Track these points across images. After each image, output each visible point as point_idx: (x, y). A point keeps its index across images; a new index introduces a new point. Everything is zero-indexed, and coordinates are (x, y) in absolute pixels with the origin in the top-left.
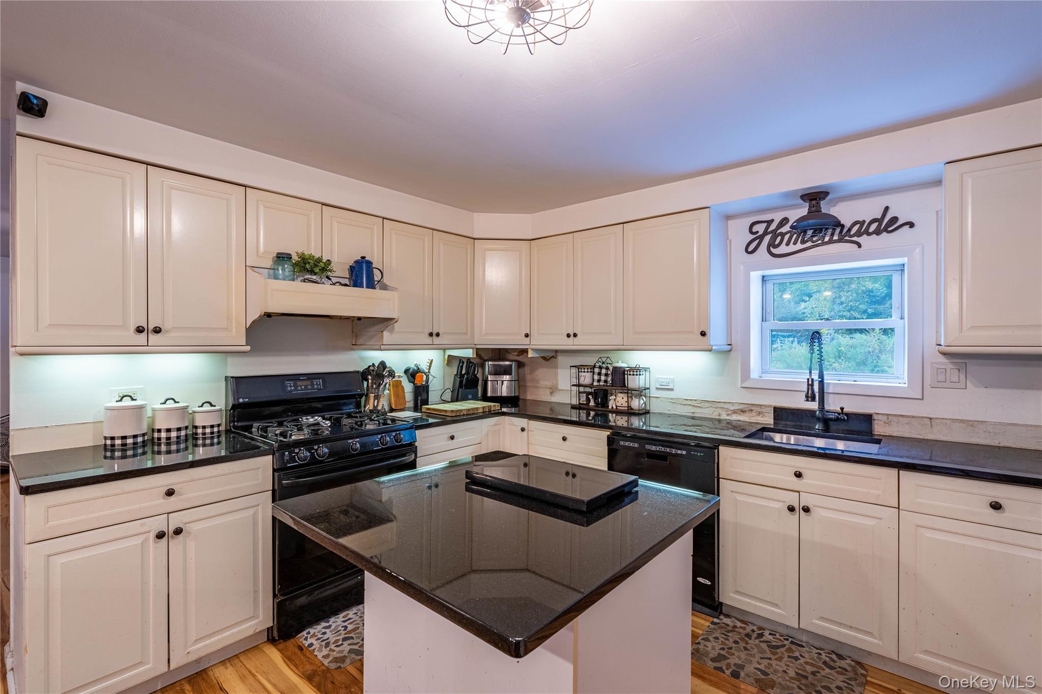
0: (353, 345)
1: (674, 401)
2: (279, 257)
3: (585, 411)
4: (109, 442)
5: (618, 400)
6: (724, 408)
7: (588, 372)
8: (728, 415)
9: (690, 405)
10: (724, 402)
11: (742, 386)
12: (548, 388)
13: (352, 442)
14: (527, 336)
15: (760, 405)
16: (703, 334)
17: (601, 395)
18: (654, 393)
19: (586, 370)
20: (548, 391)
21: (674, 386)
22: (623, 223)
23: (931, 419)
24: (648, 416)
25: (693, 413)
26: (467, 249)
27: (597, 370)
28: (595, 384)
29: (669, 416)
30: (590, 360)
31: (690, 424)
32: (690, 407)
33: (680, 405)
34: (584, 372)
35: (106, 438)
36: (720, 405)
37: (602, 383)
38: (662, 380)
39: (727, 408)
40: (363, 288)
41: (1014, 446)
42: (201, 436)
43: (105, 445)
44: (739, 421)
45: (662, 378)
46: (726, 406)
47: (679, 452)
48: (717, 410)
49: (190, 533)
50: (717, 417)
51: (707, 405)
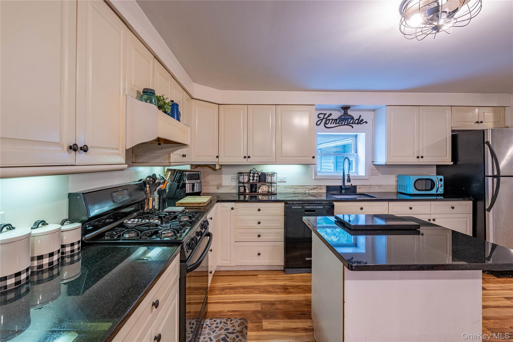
1: (286, 187)
3: (243, 196)
5: (263, 189)
7: (247, 176)
8: (309, 191)
9: (293, 188)
11: (315, 178)
14: (217, 157)
15: (321, 186)
16: (313, 157)
17: (253, 187)
18: (278, 184)
19: (245, 175)
21: (286, 180)
22: (275, 105)
25: (294, 191)
27: (252, 175)
28: (251, 181)
29: (284, 194)
30: (247, 170)
31: (293, 196)
32: (293, 189)
33: (288, 189)
36: (305, 187)
37: (254, 181)
38: (281, 178)
39: (308, 188)
44: (313, 193)
45: (281, 177)
46: (308, 187)
47: (320, 207)
48: (304, 189)
50: (304, 192)
51: (300, 187)
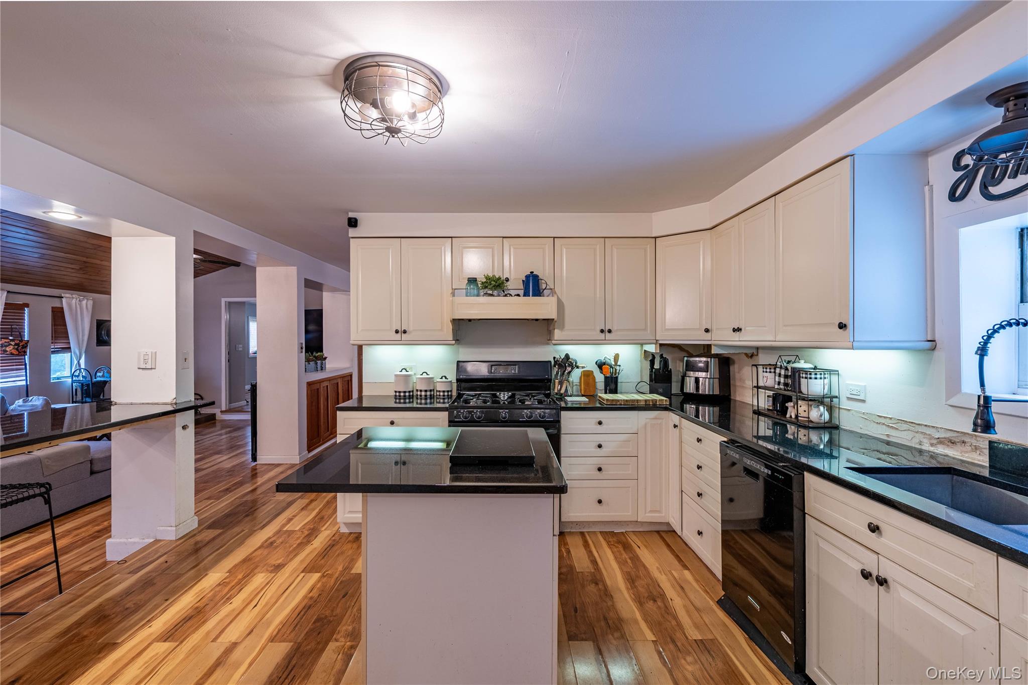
0: (548, 340)
1: (866, 417)
4: (398, 394)
5: (798, 409)
6: (925, 434)
7: (770, 372)
8: (932, 445)
9: (884, 424)
10: (926, 426)
11: (946, 403)
13: (502, 412)
14: (707, 331)
15: (975, 435)
16: (842, 326)
17: (780, 401)
18: (845, 404)
19: (768, 370)
21: (865, 396)
22: (775, 195)
24: (835, 432)
25: (888, 436)
27: (777, 371)
28: (776, 386)
29: (861, 436)
31: (884, 451)
32: (884, 427)
34: (766, 372)
35: (396, 392)
36: (920, 429)
37: (782, 387)
38: (853, 388)
39: (929, 435)
43: (396, 396)
45: (852, 385)
46: (928, 431)
48: (917, 435)
50: (918, 446)
51: (905, 426)
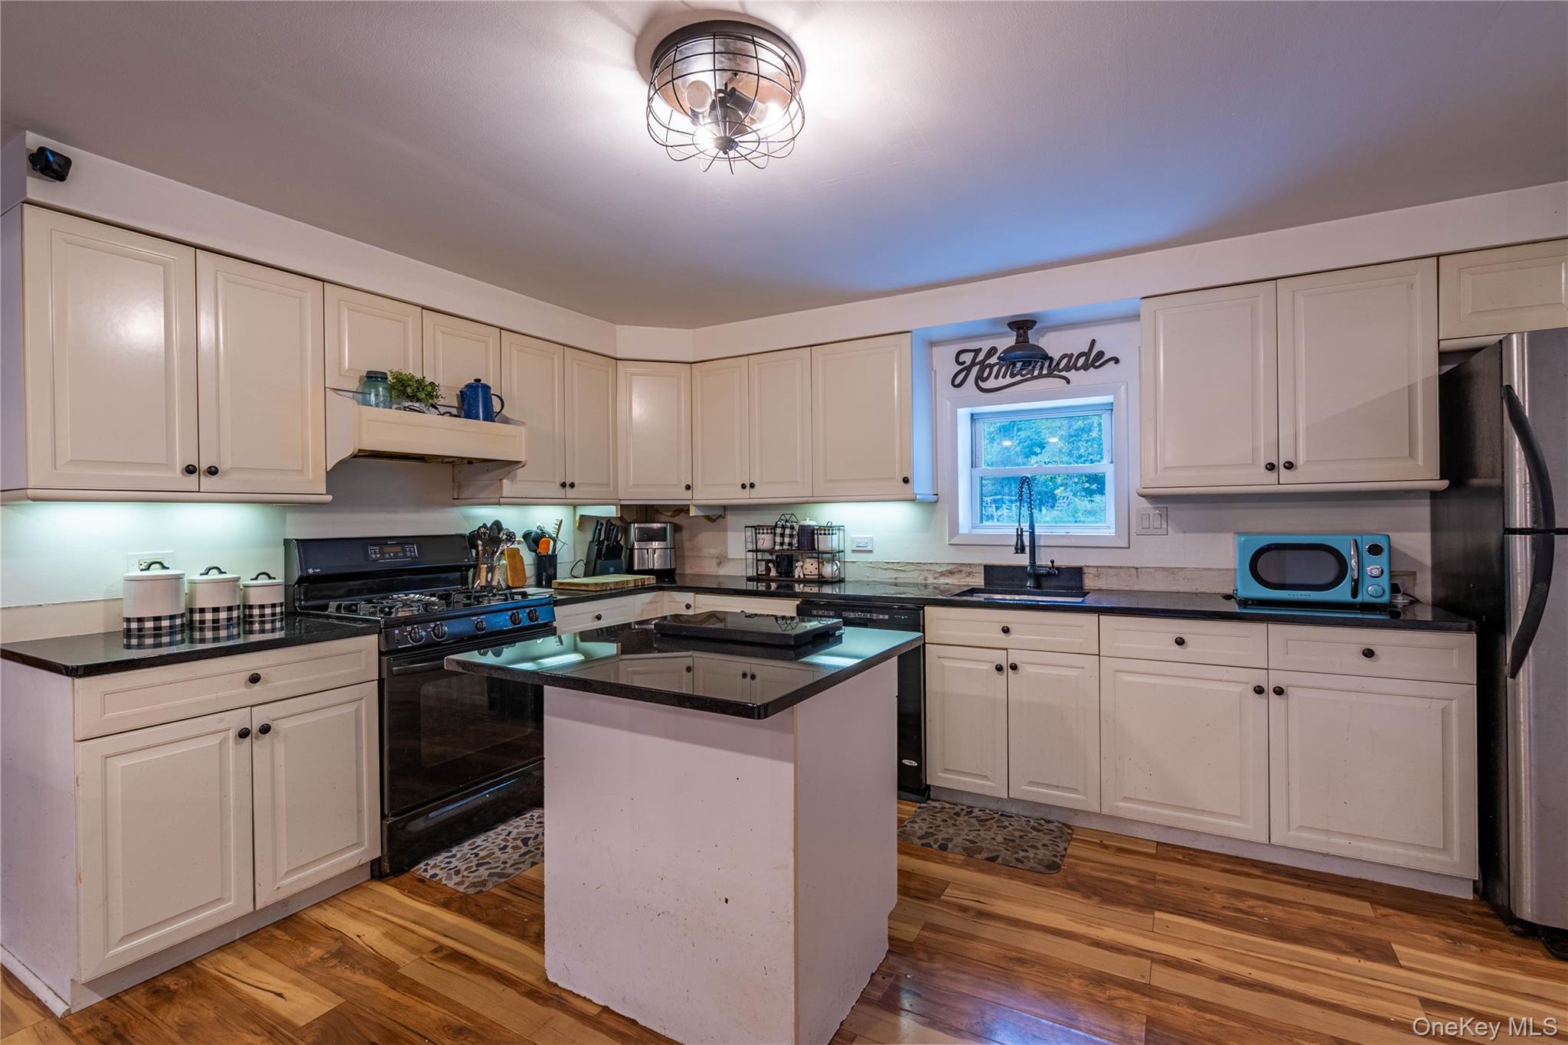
0: (454, 499)
1: (874, 566)
2: (371, 377)
3: (764, 584)
4: (134, 625)
5: (806, 567)
6: (930, 570)
7: (767, 533)
8: (935, 578)
9: (892, 569)
10: (930, 564)
11: (951, 542)
12: (713, 557)
13: (477, 620)
14: (688, 488)
15: (970, 564)
16: (906, 481)
17: (785, 563)
18: (849, 557)
19: (765, 531)
20: (714, 562)
21: (873, 547)
22: (811, 346)
23: (1137, 568)
24: (842, 585)
25: (896, 578)
26: (607, 372)
27: (779, 531)
28: (777, 548)
29: (868, 583)
30: (770, 519)
32: (892, 571)
33: (880, 571)
34: (763, 533)
35: (128, 620)
36: (926, 567)
37: (785, 547)
38: (859, 541)
39: (934, 570)
40: (479, 420)
41: (1208, 591)
42: (257, 619)
43: (129, 630)
44: (947, 584)
45: (859, 538)
46: (932, 568)
47: (881, 617)
48: (922, 573)
49: (278, 733)
50: (923, 582)
51: (912, 567)
